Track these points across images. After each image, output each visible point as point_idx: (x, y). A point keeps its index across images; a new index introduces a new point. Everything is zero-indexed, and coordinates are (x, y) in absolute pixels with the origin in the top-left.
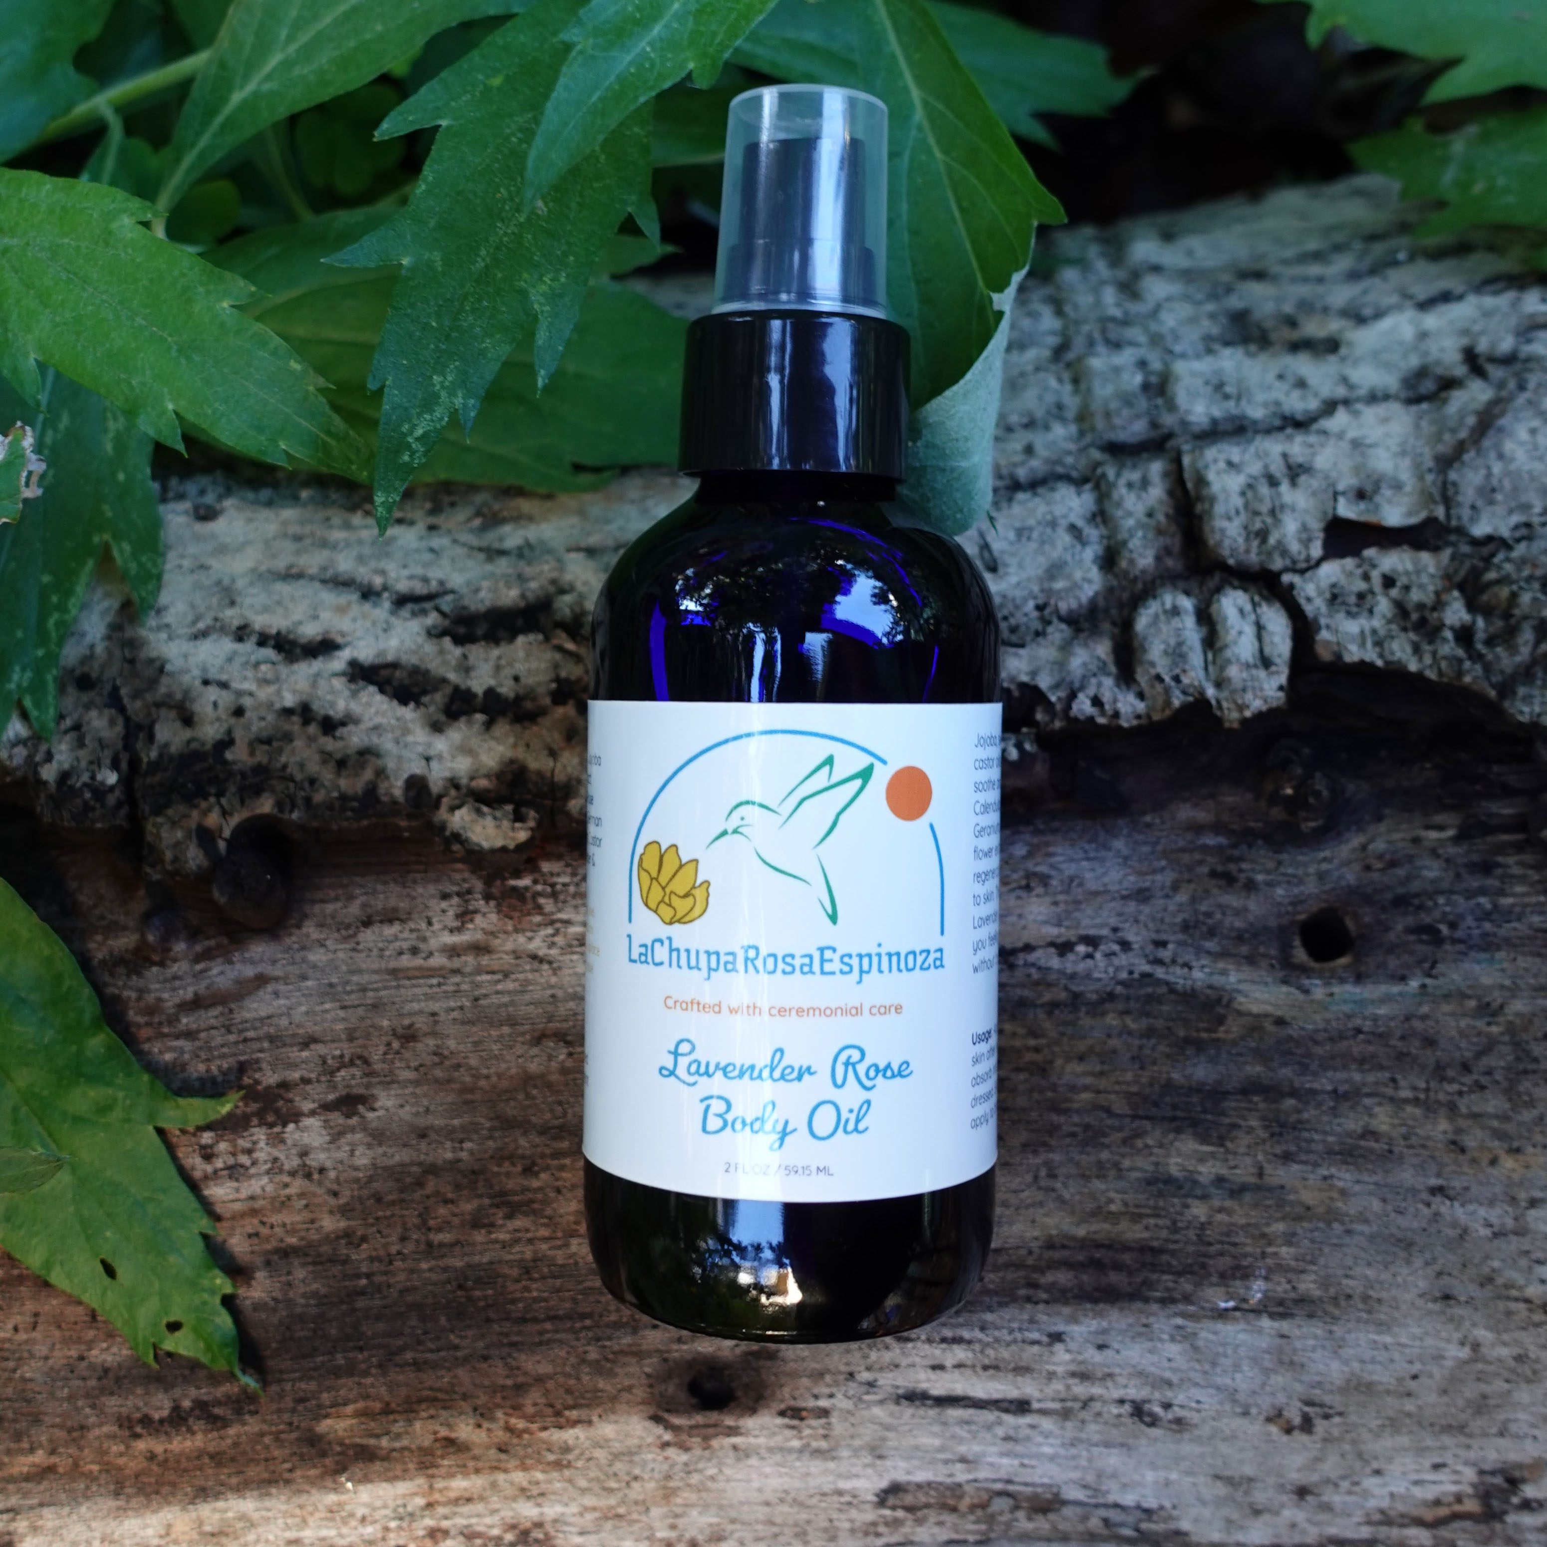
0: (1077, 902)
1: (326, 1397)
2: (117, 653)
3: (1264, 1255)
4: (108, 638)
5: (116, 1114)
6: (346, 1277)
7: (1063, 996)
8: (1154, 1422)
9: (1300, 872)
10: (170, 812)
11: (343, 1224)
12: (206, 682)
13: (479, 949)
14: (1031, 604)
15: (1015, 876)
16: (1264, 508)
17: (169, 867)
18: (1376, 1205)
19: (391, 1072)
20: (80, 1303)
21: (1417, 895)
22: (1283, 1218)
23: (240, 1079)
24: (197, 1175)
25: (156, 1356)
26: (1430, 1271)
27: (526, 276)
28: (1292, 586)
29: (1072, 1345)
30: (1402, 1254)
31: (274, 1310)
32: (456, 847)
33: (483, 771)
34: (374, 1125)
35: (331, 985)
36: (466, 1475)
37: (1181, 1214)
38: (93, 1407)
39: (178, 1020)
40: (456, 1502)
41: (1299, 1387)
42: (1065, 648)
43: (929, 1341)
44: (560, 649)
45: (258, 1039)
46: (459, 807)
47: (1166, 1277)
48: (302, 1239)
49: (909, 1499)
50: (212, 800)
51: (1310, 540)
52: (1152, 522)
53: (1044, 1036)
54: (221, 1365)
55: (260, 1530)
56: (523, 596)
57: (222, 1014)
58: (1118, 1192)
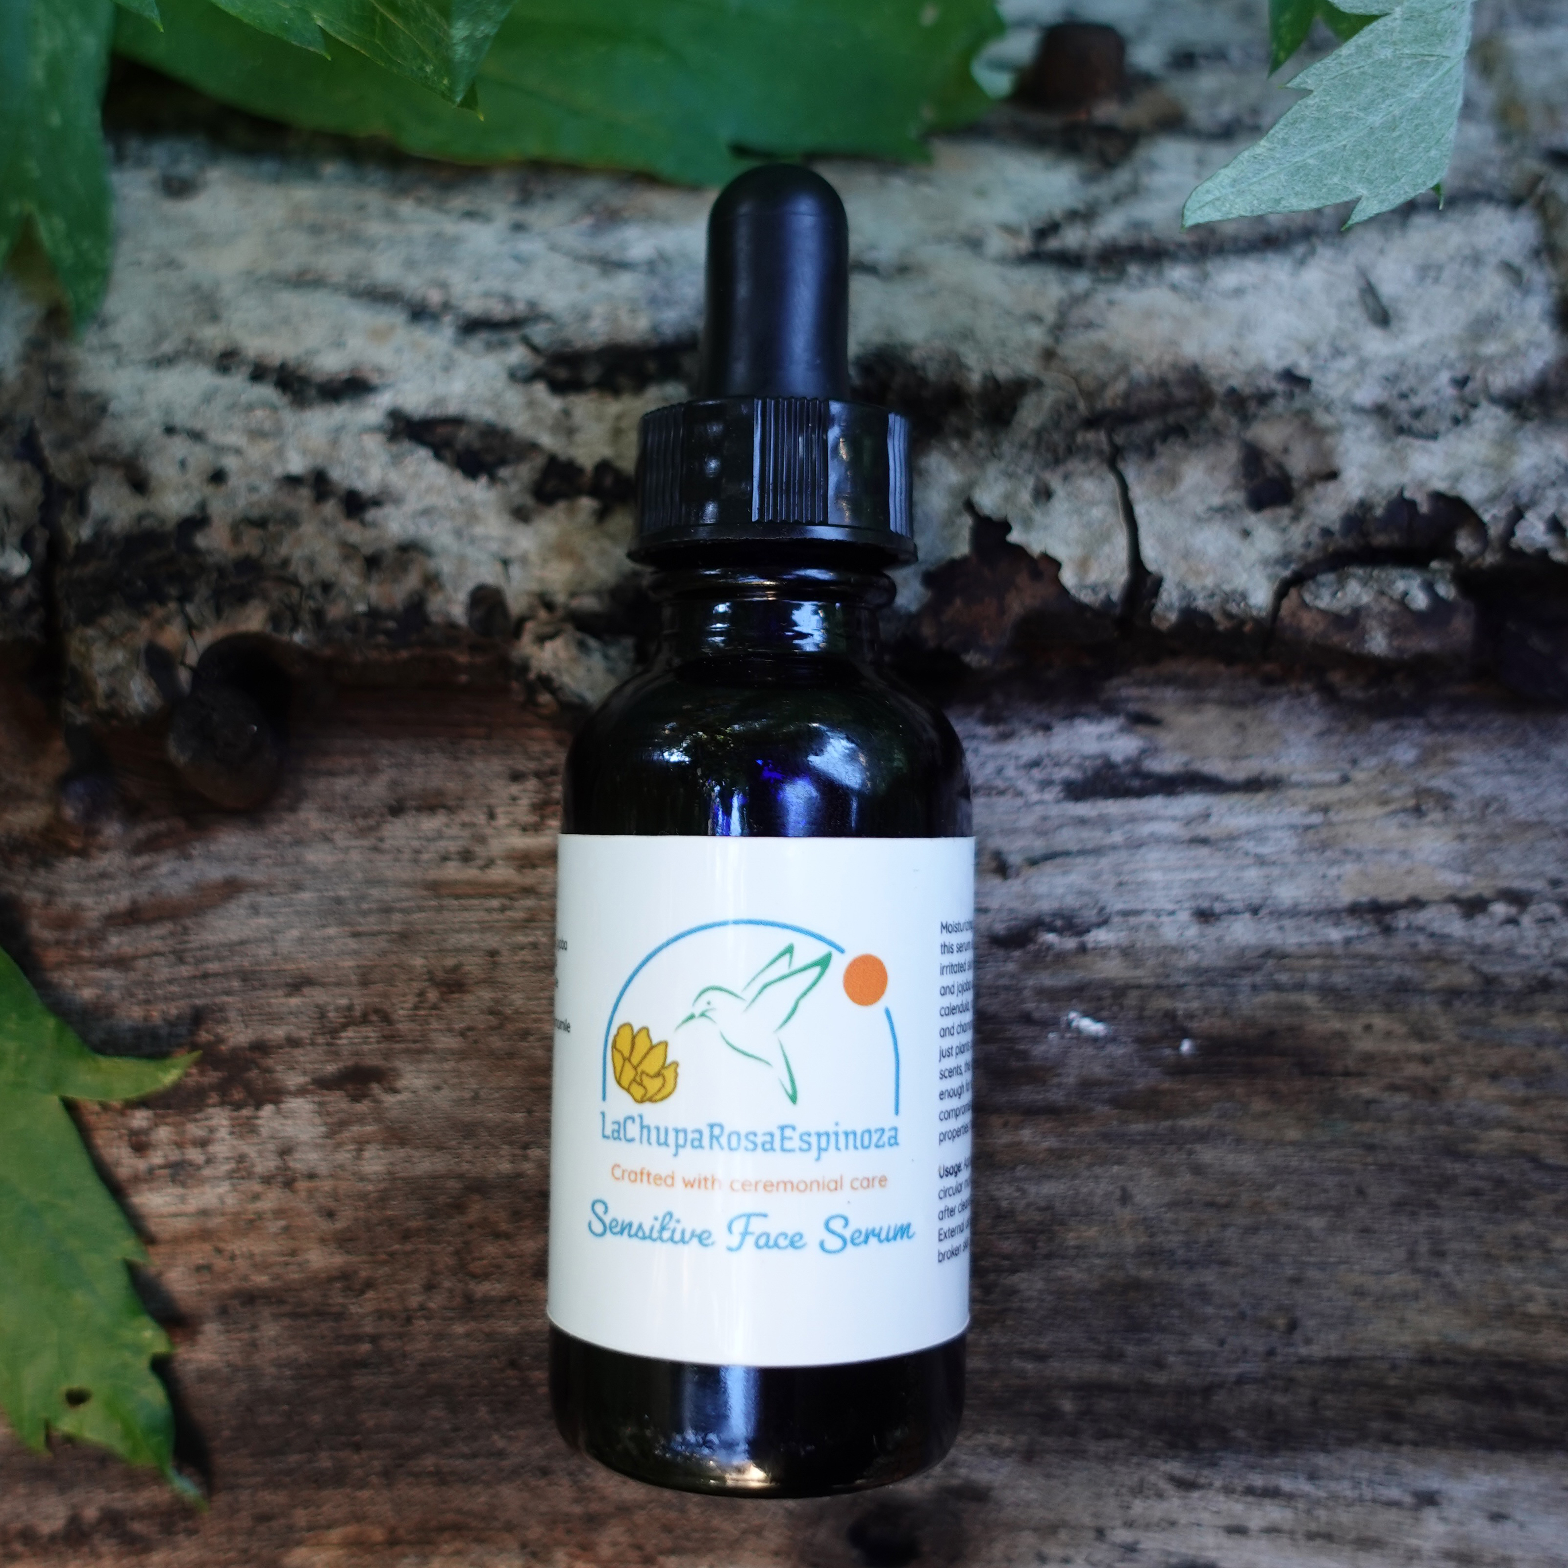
0: (1495, 838)
1: (301, 1517)
2: (37, 382)
4: (26, 359)
6: (340, 1338)
7: (1467, 979)
10: (107, 621)
11: (338, 1260)
12: (170, 430)
14: (1444, 377)
15: (1397, 793)
17: (101, 705)
19: (424, 1037)
23: (192, 1033)
24: (123, 1172)
25: (49, 1439)
29: (1453, 1513)
31: (230, 1382)
32: (545, 698)
33: (590, 584)
34: (394, 1114)
35: (339, 901)
39: (104, 939)
42: (1505, 443)
43: (1228, 1491)
45: (226, 975)
46: (551, 637)
48: (276, 1277)
50: (172, 606)
53: (1435, 1039)
54: (145, 1460)
56: (655, 329)
57: (172, 934)
58: (1542, 1284)
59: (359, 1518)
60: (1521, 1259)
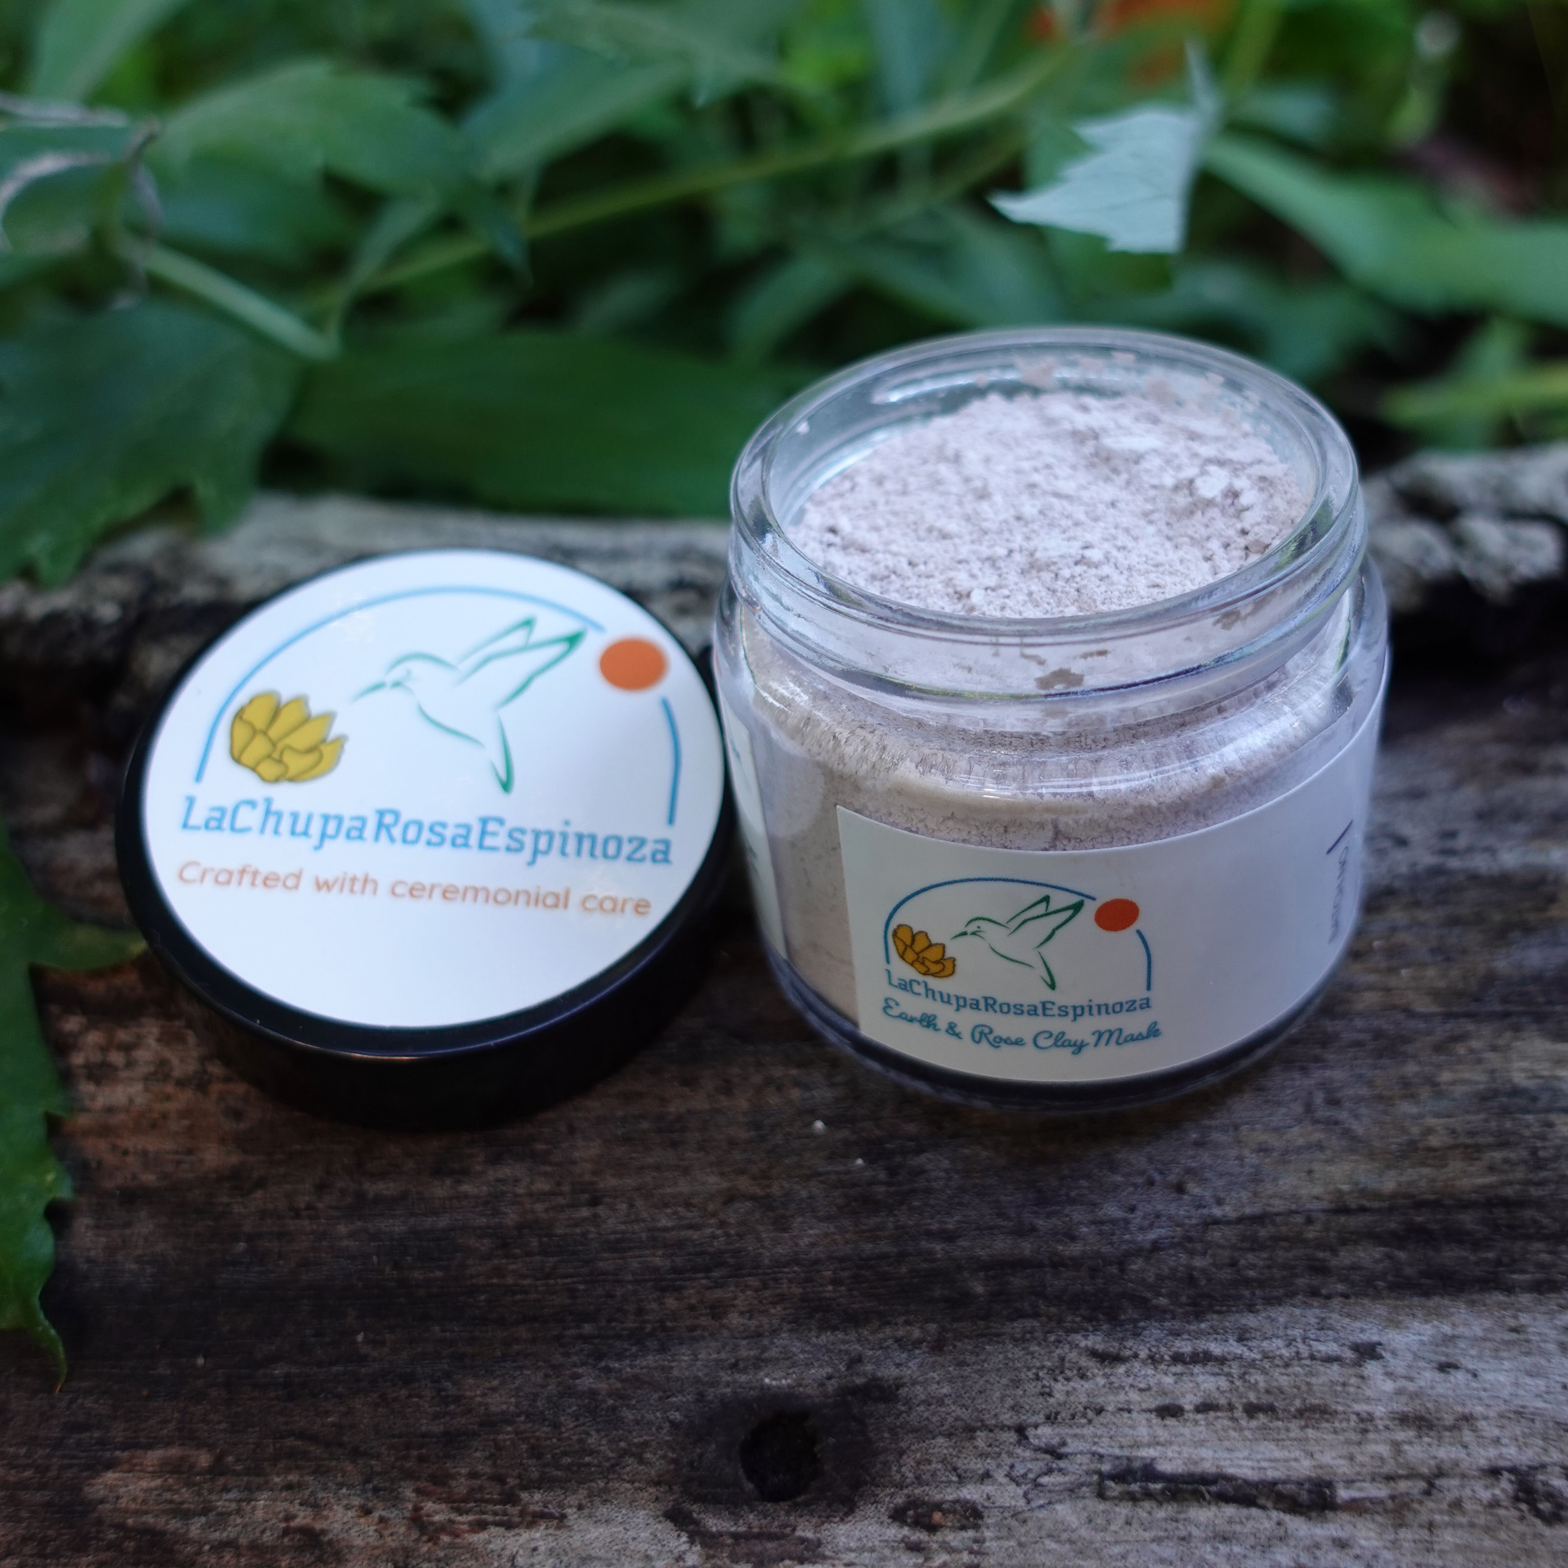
1: (119, 1428)
6: (216, 1236)
11: (235, 1159)
29: (1396, 1367)
43: (1154, 1360)
59: (184, 1438)
60: (1412, 1096)
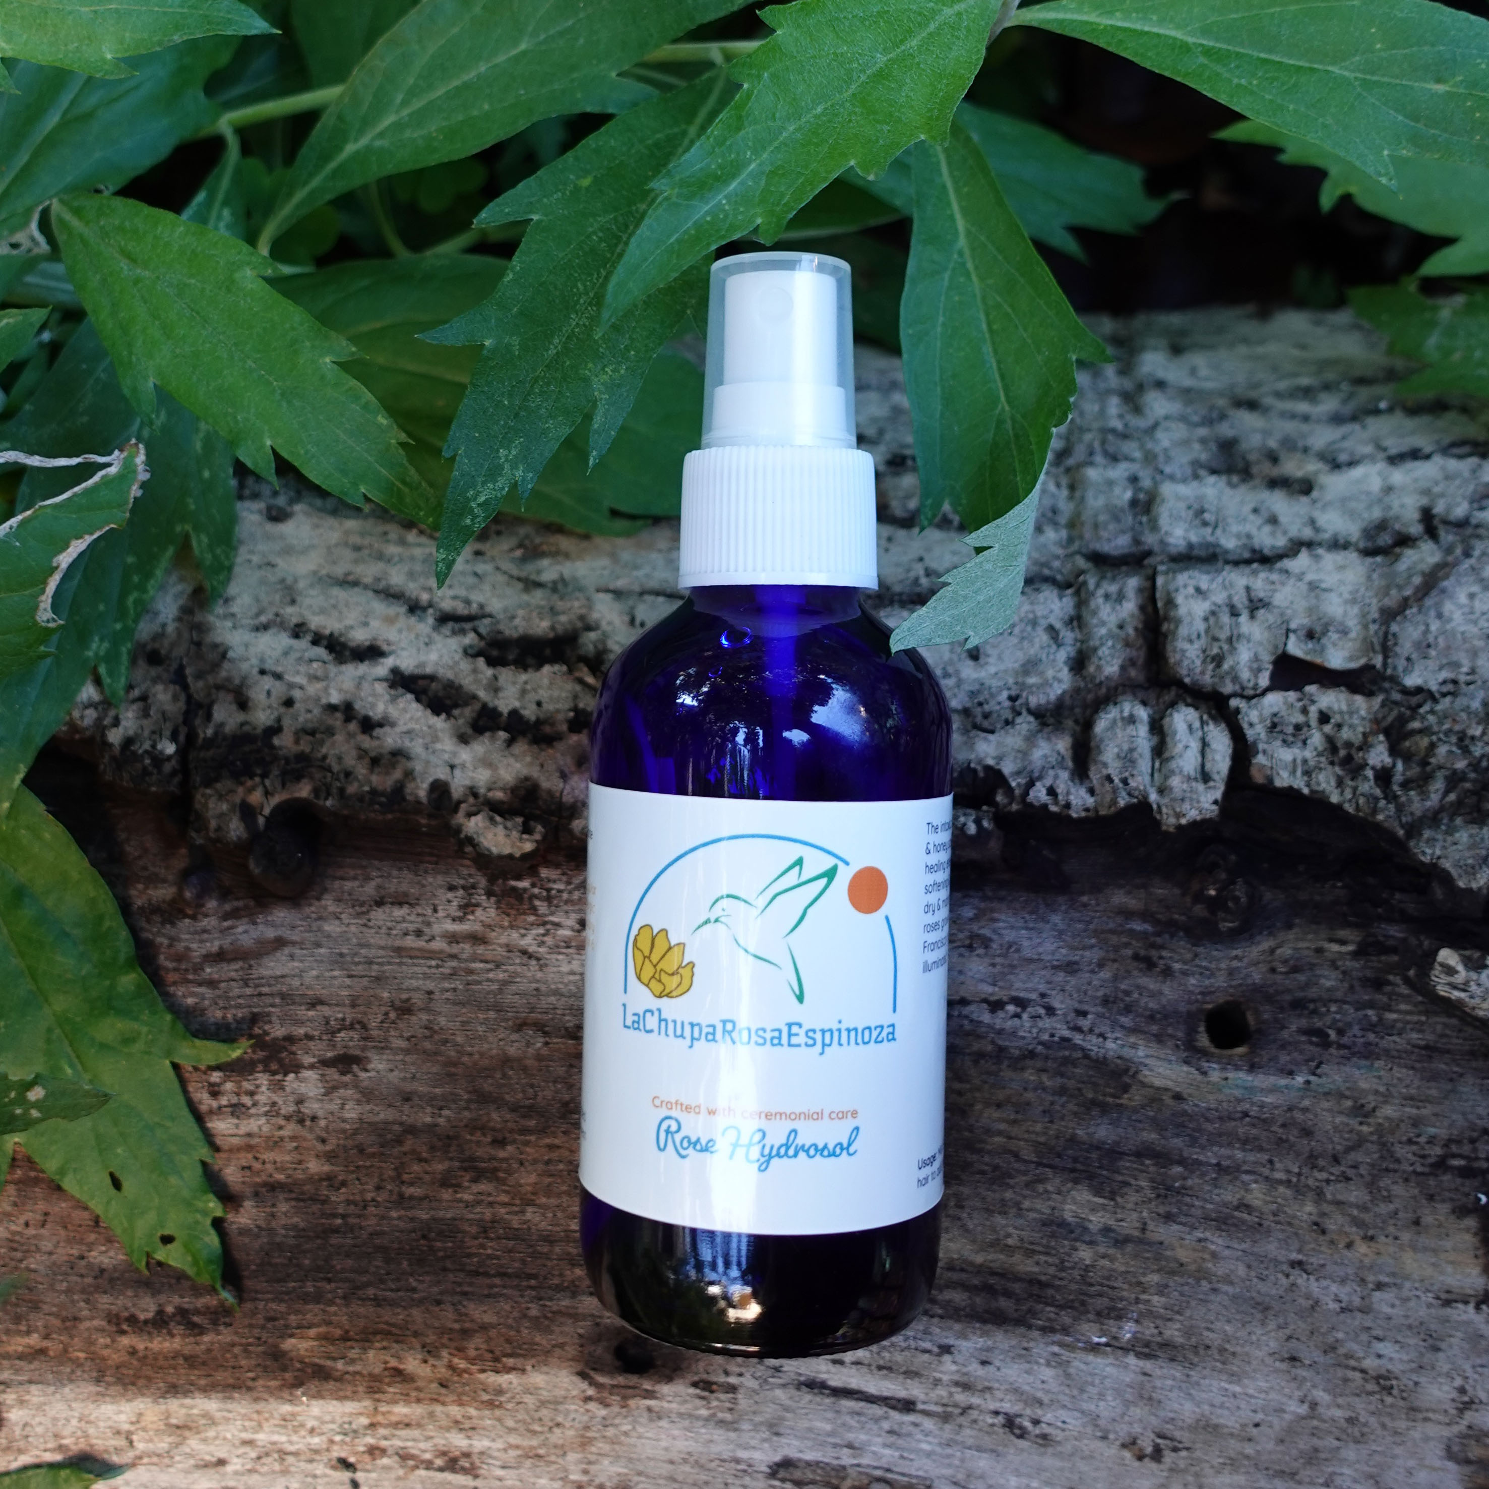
0: (1012, 967)
1: (293, 1319)
2: (186, 635)
3: (1137, 1301)
4: (179, 619)
5: (139, 1046)
6: (324, 1215)
7: (990, 1048)
8: (1022, 1434)
9: (1213, 966)
10: (218, 786)
11: (326, 1168)
12: (262, 672)
13: (476, 939)
14: (1005, 695)
15: (961, 936)
16: (1223, 635)
17: (212, 835)
18: (1241, 1270)
19: (386, 1039)
20: (86, 1208)
21: (1313, 1001)
22: (1159, 1271)
23: (251, 1028)
24: (203, 1108)
25: (148, 1264)
26: (1282, 1334)
27: (590, 365)
28: (1237, 711)
29: (959, 1358)
30: (1259, 1316)
31: (257, 1236)
32: (469, 849)
33: (500, 784)
34: (365, 1084)
35: (341, 955)
36: (408, 1402)
37: (1069, 1255)
38: (87, 1301)
39: (203, 970)
40: (396, 1425)
41: (1154, 1421)
42: (1030, 739)
44: (581, 681)
45: (272, 995)
46: (475, 814)
47: (1048, 1309)
48: (289, 1177)
49: (797, 1474)
50: (257, 779)
51: (1259, 670)
52: (1122, 634)
54: (205, 1279)
55: (220, 1428)
56: (553, 628)
57: (242, 968)
58: (1016, 1228)
59: (329, 1323)
60: (1005, 1213)
